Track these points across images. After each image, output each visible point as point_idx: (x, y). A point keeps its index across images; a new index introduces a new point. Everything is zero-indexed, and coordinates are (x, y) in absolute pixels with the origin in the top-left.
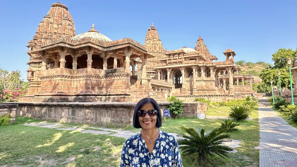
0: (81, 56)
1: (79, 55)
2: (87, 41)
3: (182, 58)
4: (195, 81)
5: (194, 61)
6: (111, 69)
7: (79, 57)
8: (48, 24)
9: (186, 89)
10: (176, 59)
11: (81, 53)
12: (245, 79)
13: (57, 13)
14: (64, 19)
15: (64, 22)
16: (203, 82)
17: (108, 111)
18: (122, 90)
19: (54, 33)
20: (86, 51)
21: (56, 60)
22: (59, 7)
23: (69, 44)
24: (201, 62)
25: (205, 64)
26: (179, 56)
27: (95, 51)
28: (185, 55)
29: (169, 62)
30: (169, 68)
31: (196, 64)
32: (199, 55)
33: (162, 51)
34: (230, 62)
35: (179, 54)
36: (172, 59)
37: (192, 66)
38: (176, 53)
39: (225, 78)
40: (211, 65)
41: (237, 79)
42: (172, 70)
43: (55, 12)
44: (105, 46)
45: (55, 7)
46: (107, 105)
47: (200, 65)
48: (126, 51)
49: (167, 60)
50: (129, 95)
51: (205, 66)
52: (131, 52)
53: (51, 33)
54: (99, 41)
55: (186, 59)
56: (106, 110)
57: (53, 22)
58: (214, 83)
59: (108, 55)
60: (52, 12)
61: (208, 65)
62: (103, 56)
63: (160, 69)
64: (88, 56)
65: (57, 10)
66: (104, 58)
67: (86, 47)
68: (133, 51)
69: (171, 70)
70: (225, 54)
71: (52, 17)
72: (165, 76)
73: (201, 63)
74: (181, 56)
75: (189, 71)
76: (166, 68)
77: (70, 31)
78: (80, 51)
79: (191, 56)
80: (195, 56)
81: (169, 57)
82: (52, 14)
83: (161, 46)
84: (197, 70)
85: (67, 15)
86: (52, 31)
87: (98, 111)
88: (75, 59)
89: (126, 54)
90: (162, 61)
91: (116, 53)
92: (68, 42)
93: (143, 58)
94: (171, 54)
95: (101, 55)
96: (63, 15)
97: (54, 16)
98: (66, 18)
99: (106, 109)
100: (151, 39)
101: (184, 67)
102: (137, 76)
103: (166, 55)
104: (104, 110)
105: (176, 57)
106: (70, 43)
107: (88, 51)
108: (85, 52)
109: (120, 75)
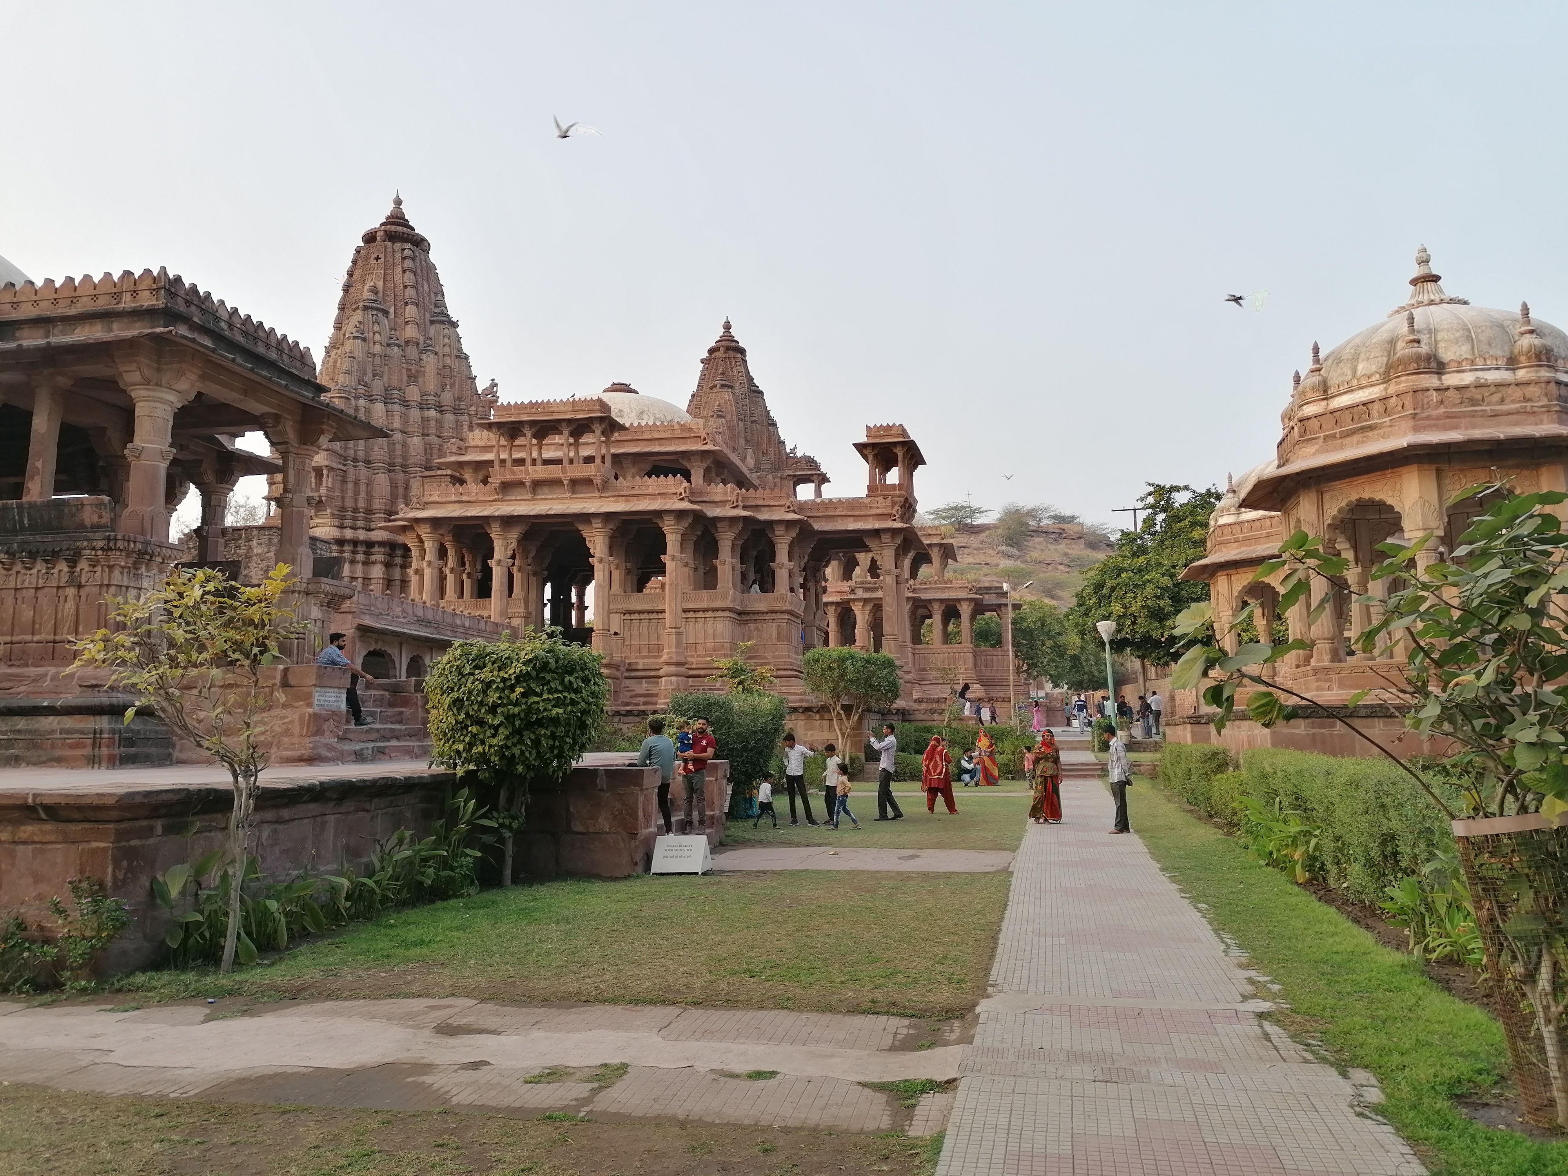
3: (598, 461)
5: (674, 484)
10: (560, 462)
12: (979, 609)
16: (730, 624)
26: (575, 445)
28: (616, 436)
30: (508, 521)
31: (686, 505)
32: (711, 446)
34: (890, 502)
35: (578, 428)
36: (528, 462)
37: (659, 514)
39: (864, 601)
40: (779, 515)
41: (936, 606)
48: (137, 372)
52: (183, 386)
55: (626, 464)
58: (795, 632)
63: (438, 521)
68: (203, 377)
69: (514, 535)
72: (474, 576)
73: (718, 501)
74: (593, 445)
76: (487, 519)
79: (657, 449)
80: (683, 453)
81: (510, 447)
84: (696, 544)
89: (142, 391)
91: (53, 375)
93: (291, 434)
94: (521, 423)
101: (608, 517)
103: (490, 426)
105: (559, 446)
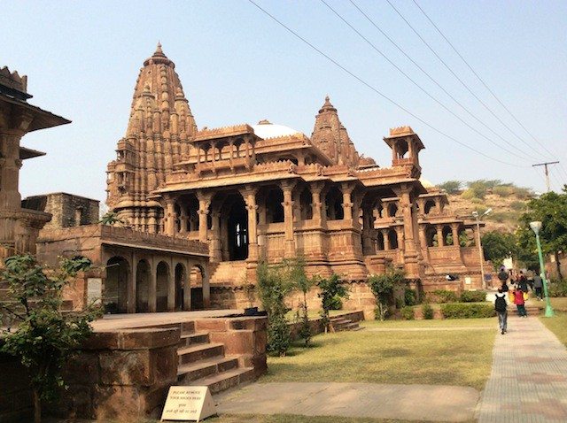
12: (462, 228)
24: (312, 167)
25: (326, 175)
28: (258, 144)
29: (204, 169)
30: (205, 191)
34: (405, 170)
37: (279, 181)
38: (228, 137)
41: (439, 227)
42: (215, 198)
47: (307, 178)
49: (197, 163)
51: (325, 181)
58: (356, 240)
61: (335, 179)
63: (172, 194)
70: (388, 141)
73: (311, 173)
76: (195, 190)
80: (292, 150)
84: (300, 196)
100: (152, 94)
101: (253, 185)
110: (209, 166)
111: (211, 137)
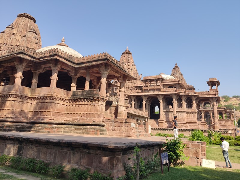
0: (44, 72)
1: (41, 71)
2: (54, 53)
3: (160, 86)
4: (175, 112)
5: (174, 89)
6: (81, 90)
7: (41, 73)
8: (10, 35)
9: (164, 121)
10: (154, 86)
11: (45, 68)
12: (226, 112)
13: (22, 24)
14: (29, 31)
15: (29, 34)
16: (184, 114)
17: (76, 152)
18: (94, 119)
19: (16, 45)
20: (52, 66)
21: (12, 76)
22: (26, 18)
23: (30, 56)
24: (182, 90)
25: (187, 93)
26: (156, 83)
27: (62, 67)
28: (164, 81)
29: (145, 88)
30: (145, 96)
31: (176, 93)
32: (180, 82)
33: (136, 77)
34: (214, 93)
35: (157, 80)
36: (149, 86)
37: (171, 94)
38: (154, 79)
39: (204, 110)
40: (193, 94)
42: (148, 98)
43: (20, 23)
44: (76, 62)
45: (22, 18)
46: (74, 144)
47: (181, 94)
48: (102, 69)
49: (143, 86)
50: (103, 126)
51: (187, 95)
52: (108, 71)
53: (12, 45)
54: (68, 55)
55: (165, 86)
56: (71, 152)
57: (17, 34)
58: (196, 115)
59: (78, 73)
60: (16, 22)
61: (190, 94)
62: (71, 74)
63: (134, 96)
64: (53, 72)
65: (23, 21)
66: (73, 76)
67: (51, 60)
68: (111, 70)
69: (146, 98)
70: (208, 83)
71: (16, 27)
72: (139, 105)
73: (182, 92)
74: (159, 83)
75: (168, 100)
76: (142, 95)
77: (35, 45)
78: (43, 66)
79: (170, 83)
80: (175, 84)
81: (145, 84)
82: (16, 25)
83: (135, 71)
84: (178, 100)
85: (34, 27)
86: (14, 43)
87: (59, 151)
88: (35, 75)
89: (103, 72)
90: (137, 87)
91: (89, 70)
92: (29, 53)
93: (122, 80)
95: (70, 73)
96: (29, 26)
97: (18, 27)
98: (33, 31)
99: (73, 150)
100: (125, 63)
101: (162, 95)
102: (112, 101)
103: (142, 81)
104: (68, 152)
105: (153, 83)
106: (32, 54)
107: (54, 65)
108: (50, 67)
109: (93, 98)
110: (147, 88)
111: (148, 79)
